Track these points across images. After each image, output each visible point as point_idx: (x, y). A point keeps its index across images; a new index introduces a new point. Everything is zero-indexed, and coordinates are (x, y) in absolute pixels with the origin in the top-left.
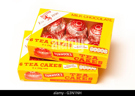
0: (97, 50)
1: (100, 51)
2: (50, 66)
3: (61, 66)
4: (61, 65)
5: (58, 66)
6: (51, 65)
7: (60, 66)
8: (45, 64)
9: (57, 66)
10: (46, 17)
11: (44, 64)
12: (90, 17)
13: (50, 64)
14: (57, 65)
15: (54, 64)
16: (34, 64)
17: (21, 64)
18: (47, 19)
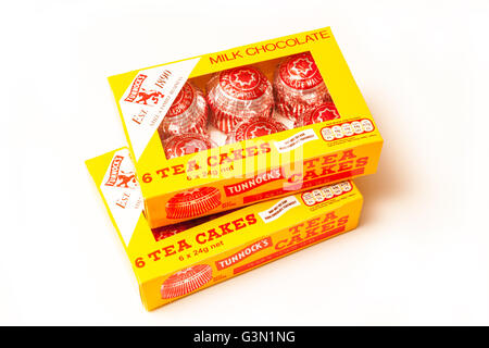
0: (343, 131)
1: (352, 128)
2: (224, 233)
3: (255, 221)
4: (253, 215)
5: (246, 222)
6: (225, 229)
7: (252, 219)
8: (208, 235)
9: (245, 225)
10: (145, 97)
11: (204, 235)
12: (265, 48)
13: (221, 227)
14: (242, 223)
15: (234, 222)
16: (177, 247)
17: (139, 263)
18: (149, 101)
